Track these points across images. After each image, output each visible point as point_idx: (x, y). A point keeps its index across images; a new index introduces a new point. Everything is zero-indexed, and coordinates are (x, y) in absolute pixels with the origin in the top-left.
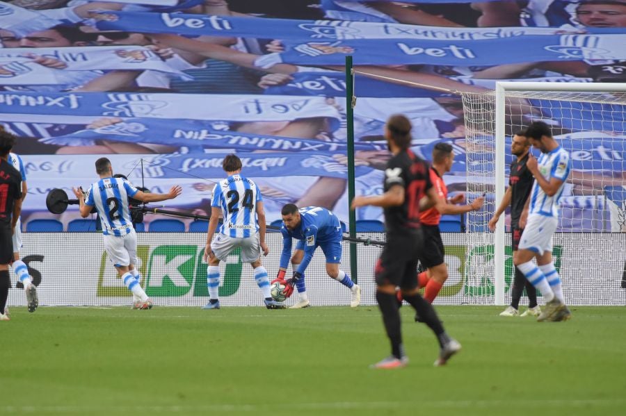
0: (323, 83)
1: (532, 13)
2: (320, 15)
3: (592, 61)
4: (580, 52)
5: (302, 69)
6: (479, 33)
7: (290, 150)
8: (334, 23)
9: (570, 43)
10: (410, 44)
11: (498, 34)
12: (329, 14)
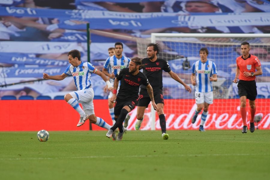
0: (76, 37)
1: (166, 7)
2: (74, 8)
3: (192, 27)
4: (187, 23)
5: (67, 31)
6: (144, 15)
7: (62, 66)
8: (81, 11)
9: (182, 20)
10: (114, 20)
11: (152, 16)
12: (79, 7)
